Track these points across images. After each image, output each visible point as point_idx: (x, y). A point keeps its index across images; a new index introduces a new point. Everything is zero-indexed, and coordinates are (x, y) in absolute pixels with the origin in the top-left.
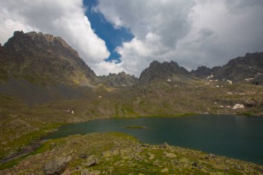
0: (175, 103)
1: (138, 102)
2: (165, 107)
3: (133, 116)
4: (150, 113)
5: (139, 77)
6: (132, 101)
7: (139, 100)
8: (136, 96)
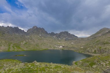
0: (41, 44)
1: (24, 43)
2: (37, 46)
3: (20, 50)
4: (29, 49)
5: (26, 32)
6: (20, 42)
7: (24, 42)
8: (23, 40)
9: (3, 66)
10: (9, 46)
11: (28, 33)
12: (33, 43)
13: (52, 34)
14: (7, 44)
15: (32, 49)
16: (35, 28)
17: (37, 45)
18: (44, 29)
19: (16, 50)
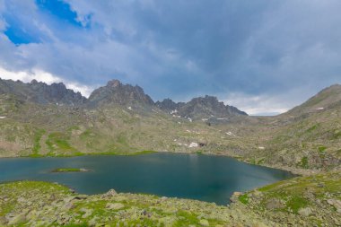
0: (133, 137)
1: (80, 132)
3: (67, 153)
5: (87, 97)
6: (70, 129)
7: (82, 129)
8: (78, 124)
9: (16, 202)
10: (38, 139)
11: (91, 100)
12: (106, 131)
13: (168, 105)
14: (31, 133)
15: (106, 151)
16: (115, 85)
17: (120, 139)
18: (140, 89)
19: (56, 153)
